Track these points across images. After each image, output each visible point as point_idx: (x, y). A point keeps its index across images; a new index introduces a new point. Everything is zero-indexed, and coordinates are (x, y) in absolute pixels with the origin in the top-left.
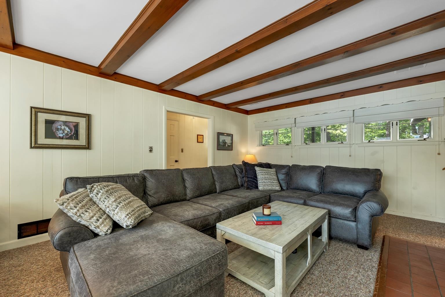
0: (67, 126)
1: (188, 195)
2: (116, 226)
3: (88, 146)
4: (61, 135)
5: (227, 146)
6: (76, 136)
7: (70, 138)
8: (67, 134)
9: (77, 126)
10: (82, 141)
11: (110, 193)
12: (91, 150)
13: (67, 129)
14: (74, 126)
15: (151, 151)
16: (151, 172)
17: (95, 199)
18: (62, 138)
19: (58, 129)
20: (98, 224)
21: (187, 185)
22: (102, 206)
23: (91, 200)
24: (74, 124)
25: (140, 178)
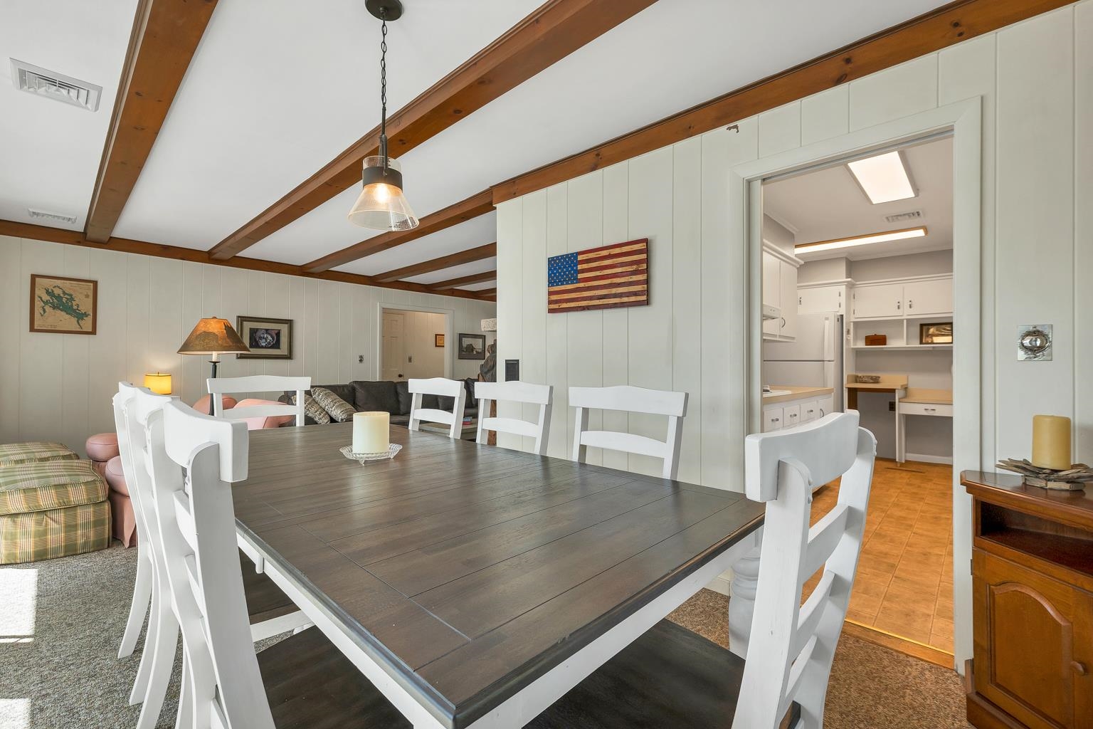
0: (269, 334)
1: (402, 410)
2: (333, 420)
3: (289, 356)
4: (264, 344)
5: (475, 353)
6: (276, 345)
7: (272, 347)
8: (269, 343)
9: (278, 334)
10: (283, 350)
11: (327, 396)
12: (293, 360)
13: (270, 337)
14: (276, 334)
15: (361, 361)
16: (361, 383)
17: (317, 399)
18: (265, 347)
19: (260, 338)
20: (321, 416)
21: (400, 399)
22: (323, 404)
23: (314, 400)
24: (276, 332)
25: (350, 389)
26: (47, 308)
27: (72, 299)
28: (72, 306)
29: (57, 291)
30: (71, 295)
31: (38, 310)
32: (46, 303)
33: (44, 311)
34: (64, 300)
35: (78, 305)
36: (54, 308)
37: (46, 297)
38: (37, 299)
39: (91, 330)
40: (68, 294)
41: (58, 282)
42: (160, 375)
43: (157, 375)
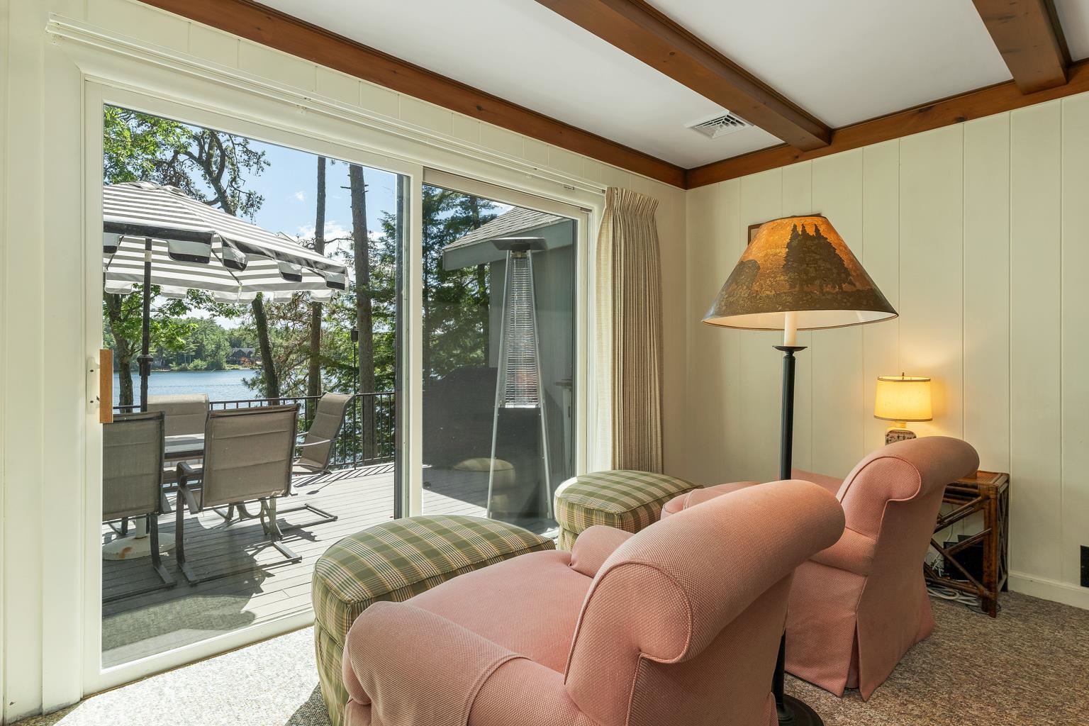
42: (906, 378)
43: (901, 378)
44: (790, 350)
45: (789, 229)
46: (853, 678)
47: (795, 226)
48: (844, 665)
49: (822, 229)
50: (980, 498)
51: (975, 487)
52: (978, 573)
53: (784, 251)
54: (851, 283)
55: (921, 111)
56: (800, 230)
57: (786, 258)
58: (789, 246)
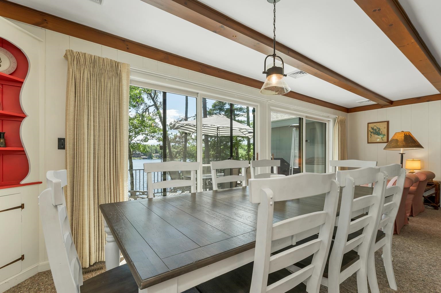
26: (372, 134)
27: (379, 130)
28: (380, 132)
29: (375, 128)
30: (379, 128)
31: (369, 136)
32: (371, 132)
33: (371, 136)
34: (377, 130)
35: (382, 132)
36: (374, 134)
37: (372, 130)
38: (369, 131)
39: (386, 141)
40: (378, 128)
41: (375, 124)
42: (414, 160)
43: (412, 160)
44: (402, 154)
45: (404, 134)
46: (411, 214)
47: (405, 134)
48: (410, 211)
49: (410, 134)
50: (434, 185)
51: (433, 183)
52: (434, 202)
53: (403, 138)
54: (417, 143)
55: (417, 98)
56: (406, 134)
57: (404, 139)
58: (404, 137)
